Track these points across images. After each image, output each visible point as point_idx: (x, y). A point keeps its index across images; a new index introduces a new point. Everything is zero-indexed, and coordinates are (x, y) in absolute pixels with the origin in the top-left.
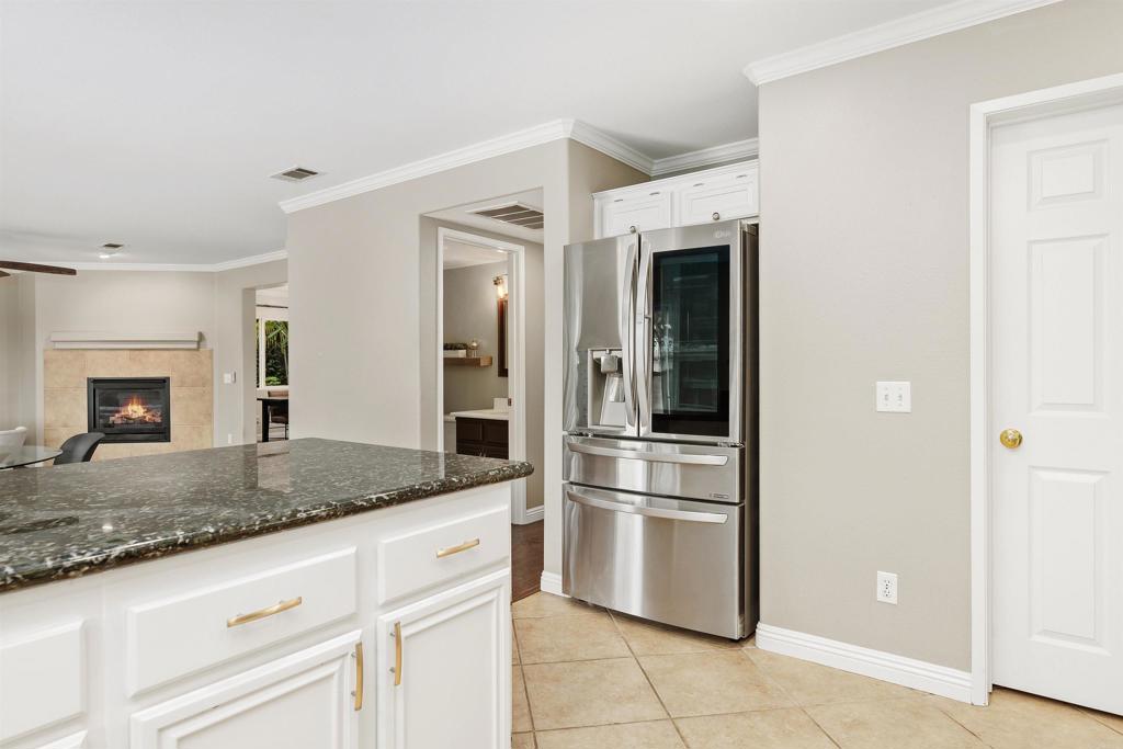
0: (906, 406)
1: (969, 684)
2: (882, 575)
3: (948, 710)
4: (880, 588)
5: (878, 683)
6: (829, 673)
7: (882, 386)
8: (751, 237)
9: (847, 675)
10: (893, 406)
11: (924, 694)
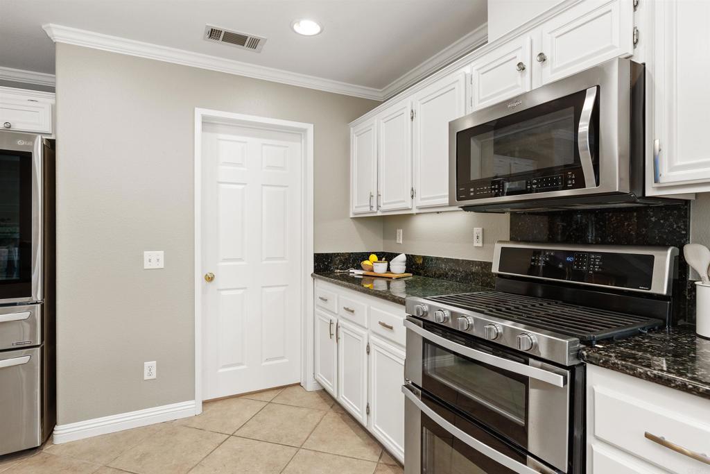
0: (161, 265)
1: (194, 406)
2: (147, 364)
3: (186, 424)
4: (146, 371)
5: (146, 428)
6: (115, 436)
7: (147, 254)
8: (50, 147)
9: (125, 432)
10: (154, 265)
11: (172, 422)
